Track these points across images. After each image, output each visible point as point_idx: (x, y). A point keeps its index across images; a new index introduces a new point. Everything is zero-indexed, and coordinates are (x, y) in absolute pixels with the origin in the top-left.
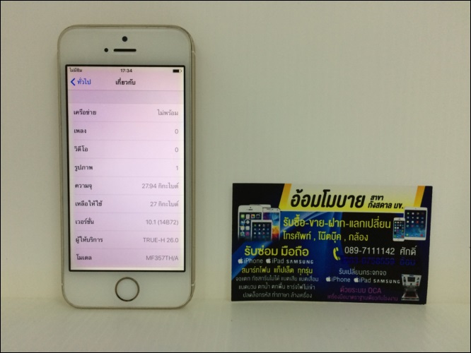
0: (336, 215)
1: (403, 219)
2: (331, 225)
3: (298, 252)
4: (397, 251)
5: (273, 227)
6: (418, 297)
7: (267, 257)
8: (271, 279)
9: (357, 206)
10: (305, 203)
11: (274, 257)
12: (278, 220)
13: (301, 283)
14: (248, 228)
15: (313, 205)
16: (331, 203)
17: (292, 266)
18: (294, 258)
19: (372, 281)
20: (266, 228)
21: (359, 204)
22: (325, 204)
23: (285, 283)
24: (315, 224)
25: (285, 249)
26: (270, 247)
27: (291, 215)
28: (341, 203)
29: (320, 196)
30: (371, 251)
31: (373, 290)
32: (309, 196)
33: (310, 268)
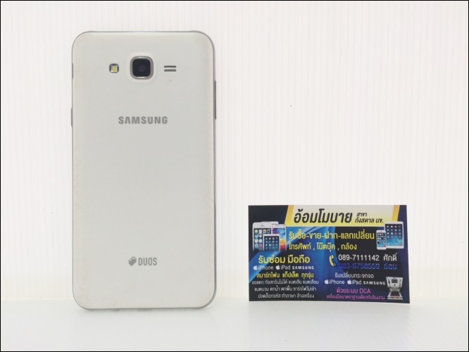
0: (330, 229)
1: (384, 231)
2: (326, 237)
3: (302, 259)
4: (381, 258)
5: (280, 239)
6: (401, 296)
7: (277, 264)
8: (280, 282)
9: (346, 221)
10: (305, 220)
11: (282, 264)
12: (284, 234)
13: (305, 286)
14: (261, 241)
15: (311, 221)
16: (325, 220)
17: (297, 271)
18: (298, 264)
19: (362, 282)
20: (275, 240)
21: (348, 220)
22: (321, 220)
23: (292, 286)
24: (314, 236)
25: (290, 258)
26: (279, 256)
27: (295, 230)
28: (334, 220)
29: (317, 214)
30: (360, 258)
31: (363, 291)
32: (308, 214)
33: (312, 273)
